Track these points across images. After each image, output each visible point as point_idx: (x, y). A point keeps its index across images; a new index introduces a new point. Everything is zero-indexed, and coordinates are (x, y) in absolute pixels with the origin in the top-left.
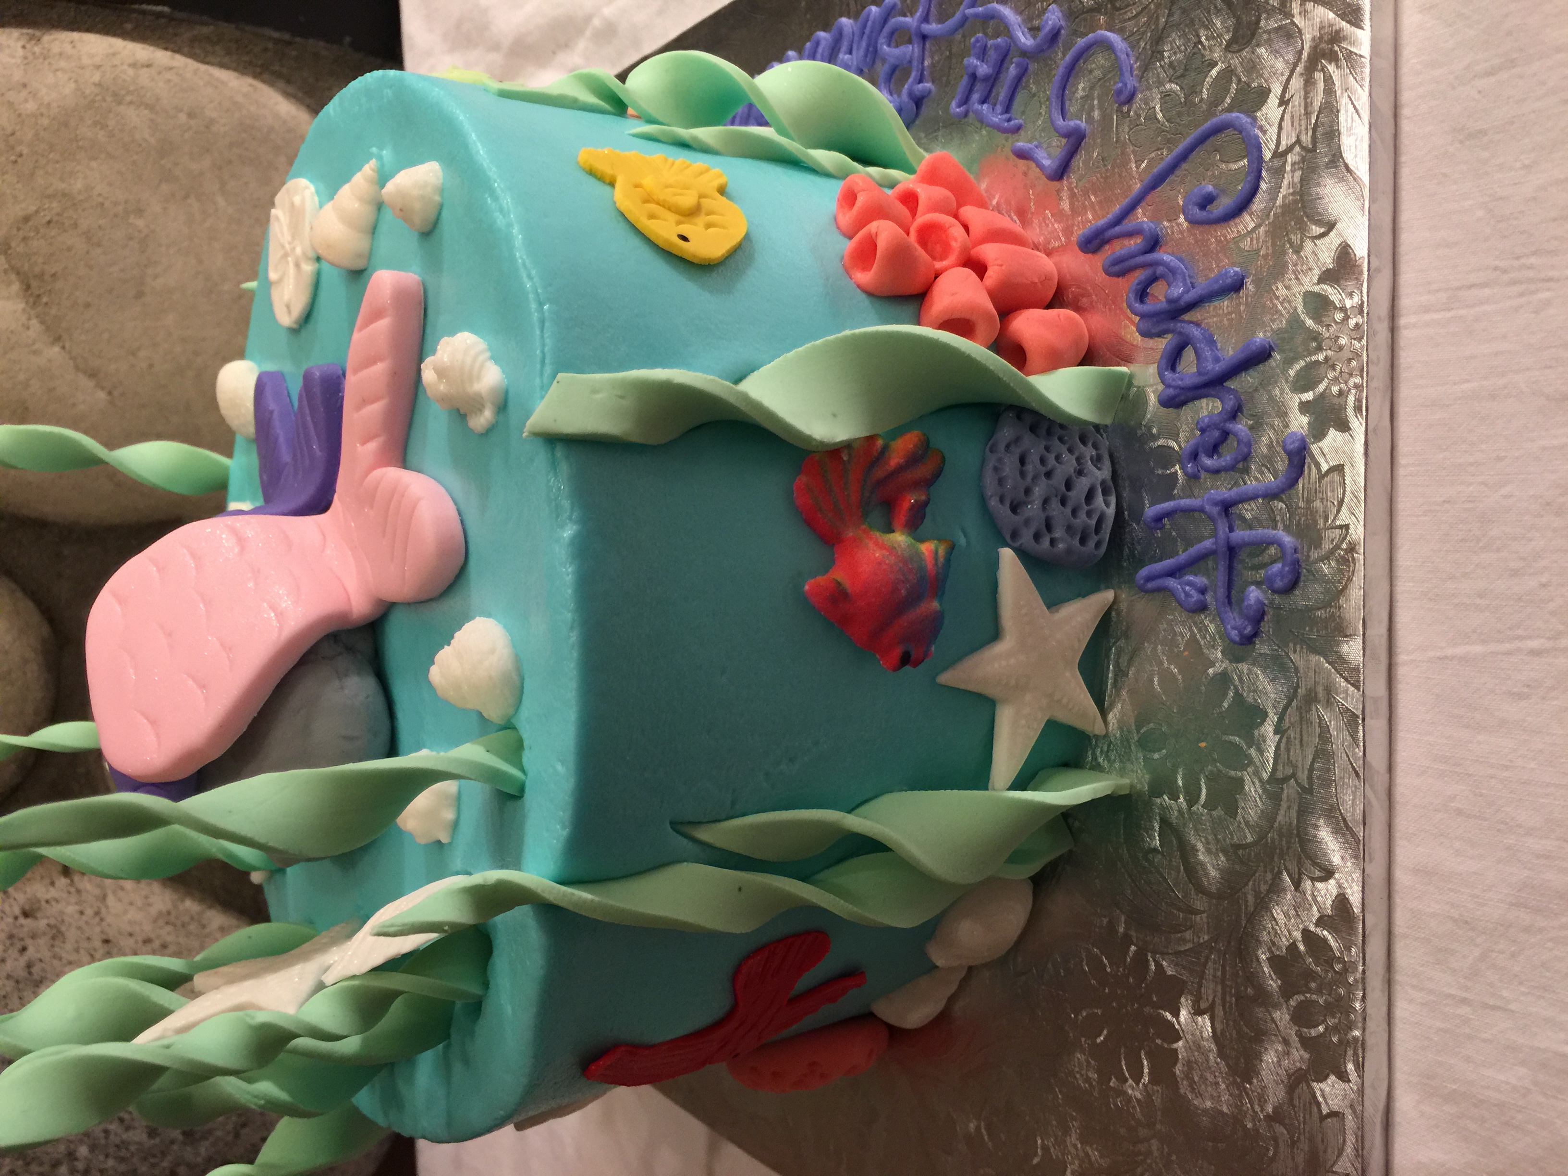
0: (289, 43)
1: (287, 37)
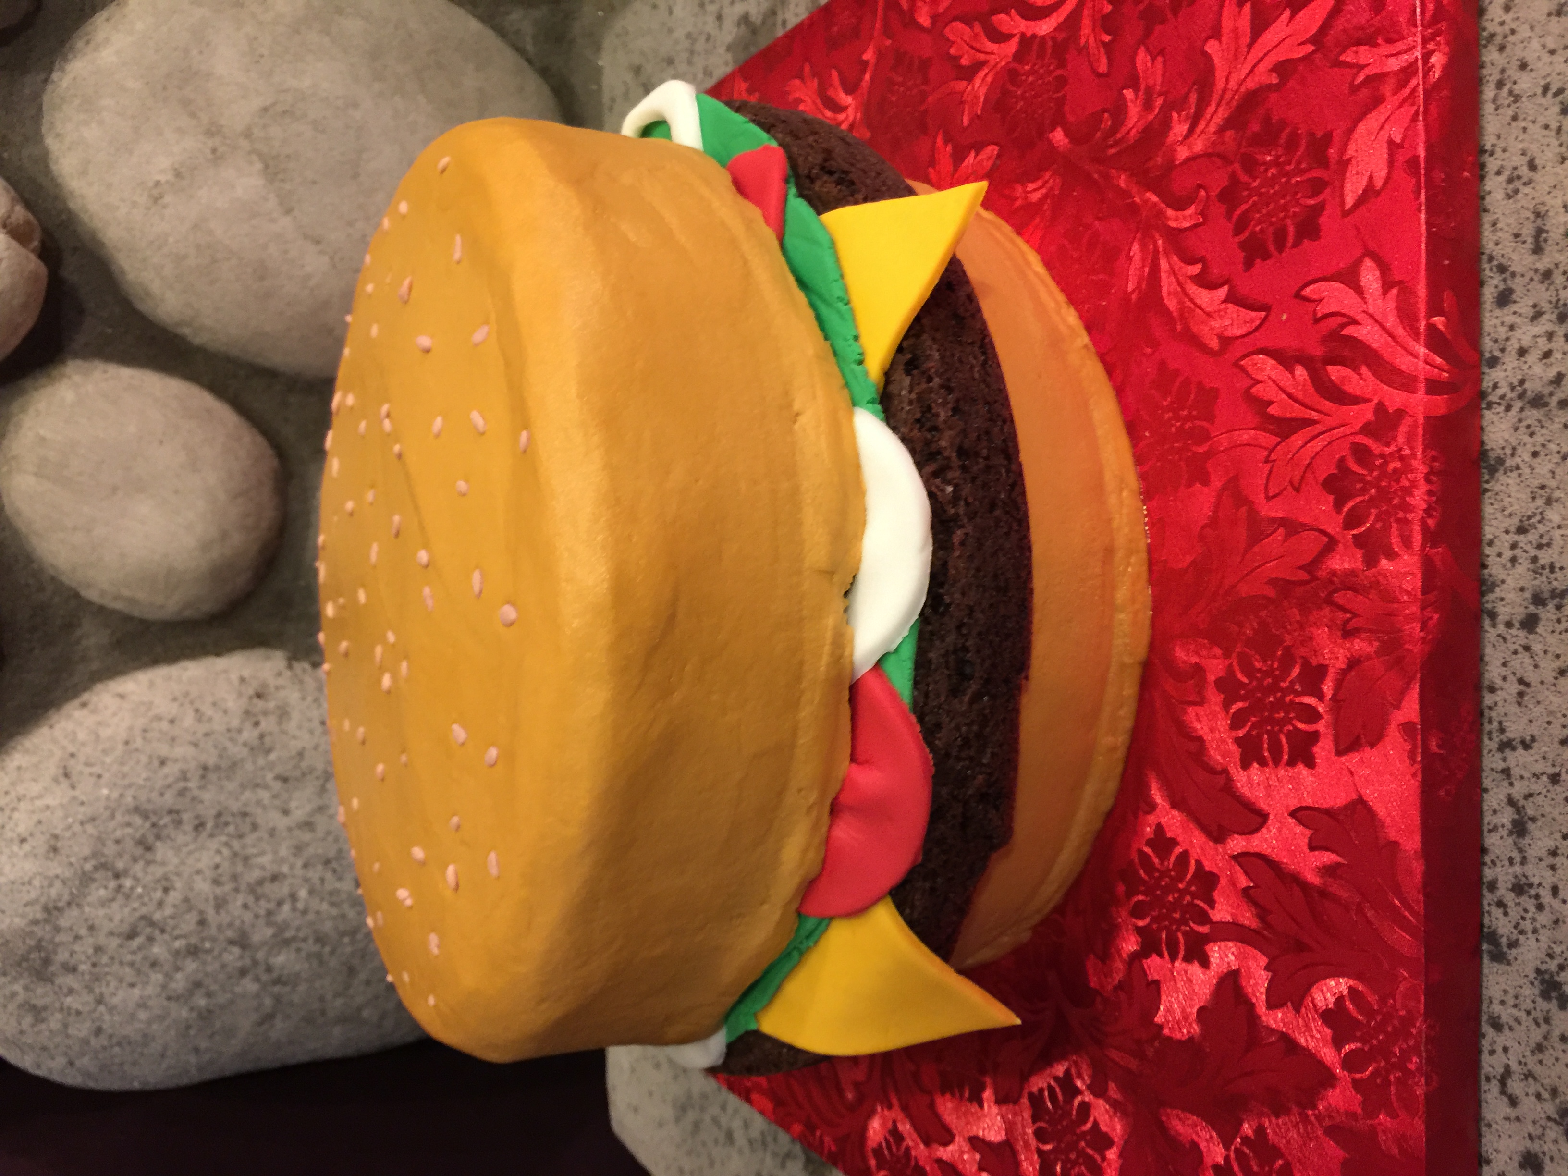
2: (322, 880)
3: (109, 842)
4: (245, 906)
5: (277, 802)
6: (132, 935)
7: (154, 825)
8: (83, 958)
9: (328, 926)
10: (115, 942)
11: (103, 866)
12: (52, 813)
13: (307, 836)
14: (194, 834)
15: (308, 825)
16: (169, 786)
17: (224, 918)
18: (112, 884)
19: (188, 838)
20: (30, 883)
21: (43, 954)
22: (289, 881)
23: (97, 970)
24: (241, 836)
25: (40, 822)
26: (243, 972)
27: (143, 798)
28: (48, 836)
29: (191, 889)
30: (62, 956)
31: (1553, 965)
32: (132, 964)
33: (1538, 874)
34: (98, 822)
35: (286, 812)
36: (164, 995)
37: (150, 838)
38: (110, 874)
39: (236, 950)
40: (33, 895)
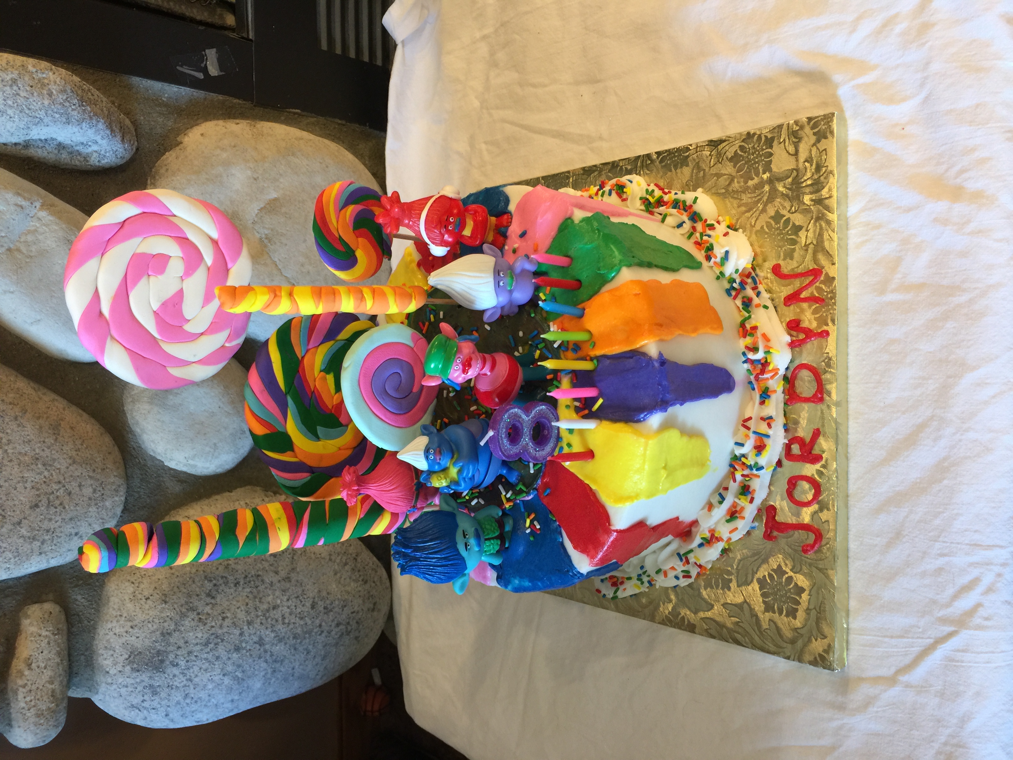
0: (344, 125)
1: (344, 122)
2: (295, 606)
3: (194, 597)
4: (261, 623)
5: (272, 568)
6: (207, 644)
7: (215, 585)
8: (182, 659)
9: (299, 631)
10: (198, 648)
11: (192, 609)
12: (162, 583)
13: (288, 585)
14: (235, 588)
15: (288, 579)
16: (221, 564)
17: (252, 632)
18: (196, 619)
19: (232, 590)
20: (153, 621)
21: (160, 658)
22: (280, 608)
23: (189, 663)
24: (257, 587)
25: (156, 588)
26: (260, 658)
27: (209, 571)
28: (160, 594)
29: (235, 617)
30: (171, 657)
32: (206, 659)
34: (187, 585)
35: (277, 573)
36: (222, 674)
37: (214, 593)
38: (195, 613)
39: (257, 646)
40: (155, 627)
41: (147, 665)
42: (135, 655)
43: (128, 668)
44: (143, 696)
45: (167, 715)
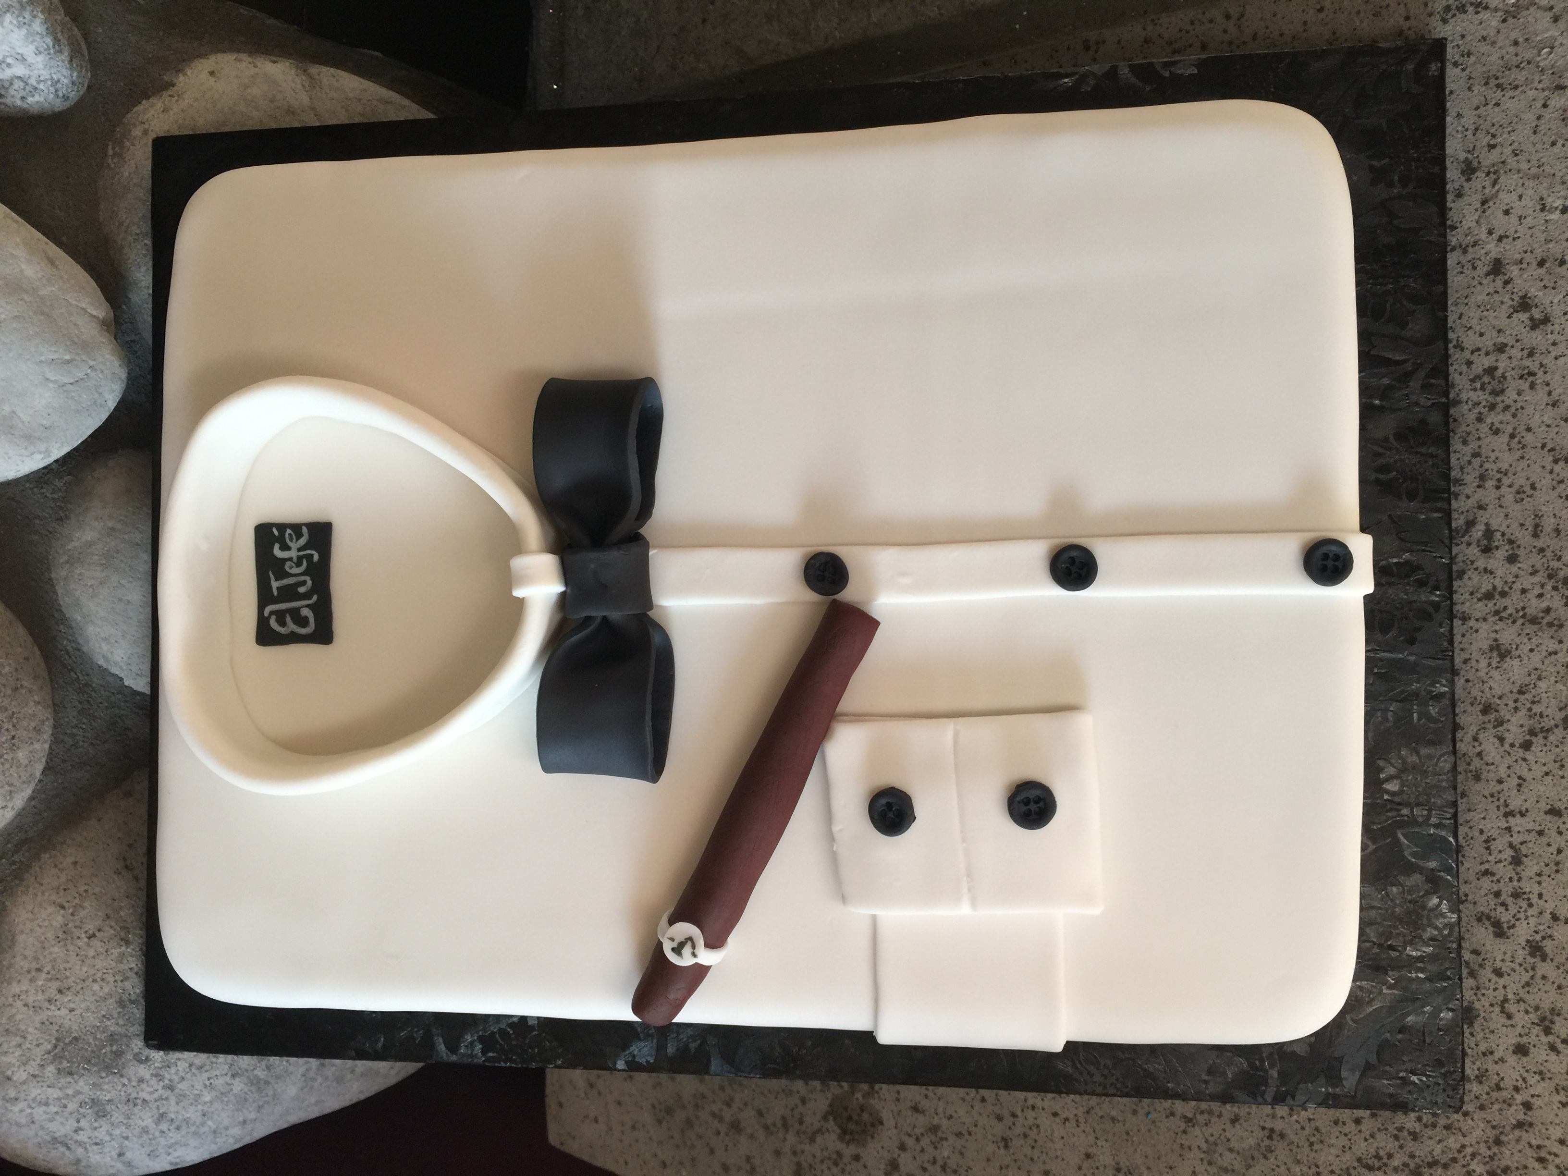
20: (102, 979)
28: (117, 927)
31: (1538, 937)
33: (1527, 886)
41: (89, 1062)
42: (66, 1044)
43: (51, 1069)
44: (78, 1122)
45: (120, 1155)
